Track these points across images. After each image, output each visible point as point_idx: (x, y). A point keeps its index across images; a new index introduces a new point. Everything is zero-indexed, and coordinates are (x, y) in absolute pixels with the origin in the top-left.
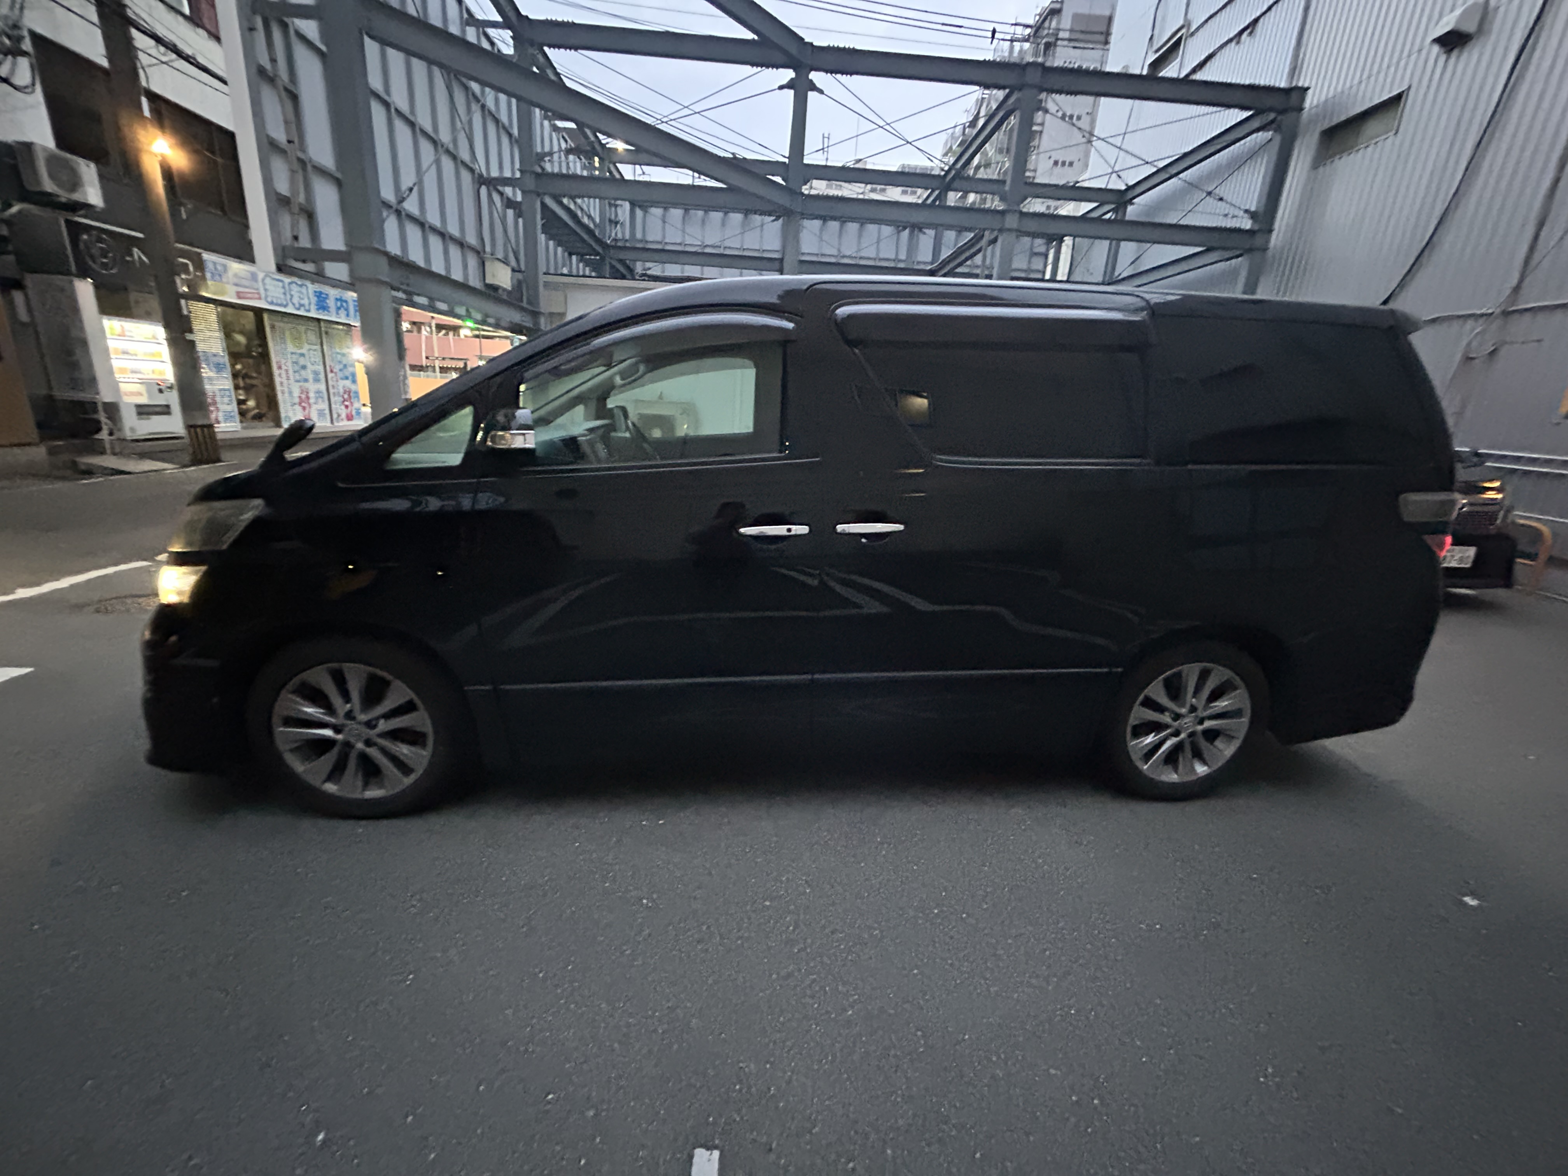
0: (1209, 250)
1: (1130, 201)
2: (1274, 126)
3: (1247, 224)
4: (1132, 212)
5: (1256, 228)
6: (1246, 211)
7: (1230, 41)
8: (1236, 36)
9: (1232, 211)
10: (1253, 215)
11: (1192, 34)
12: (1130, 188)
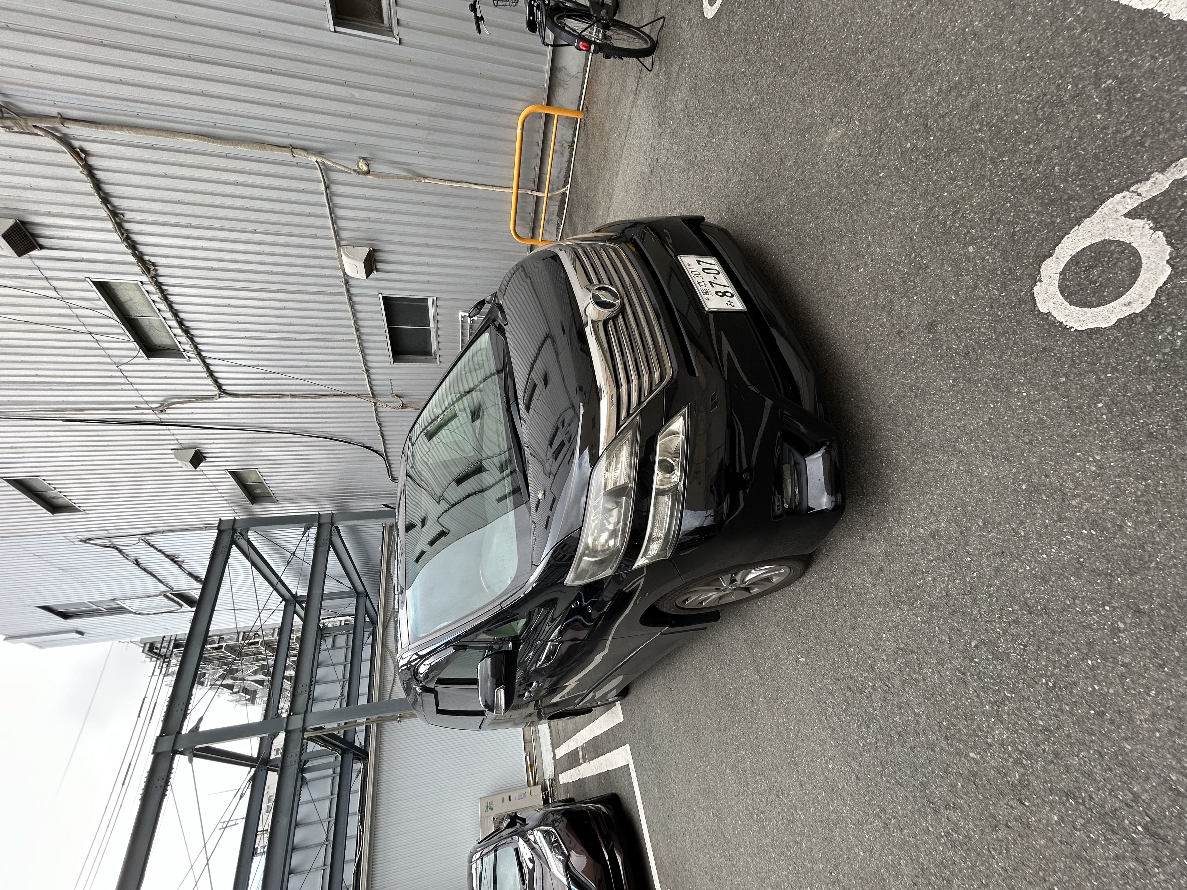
0: (332, 544)
1: (295, 596)
2: (244, 533)
3: (314, 530)
4: (302, 592)
5: (317, 524)
6: (304, 533)
7: (180, 567)
8: (177, 564)
9: (304, 542)
10: (308, 528)
11: (172, 589)
12: (284, 598)
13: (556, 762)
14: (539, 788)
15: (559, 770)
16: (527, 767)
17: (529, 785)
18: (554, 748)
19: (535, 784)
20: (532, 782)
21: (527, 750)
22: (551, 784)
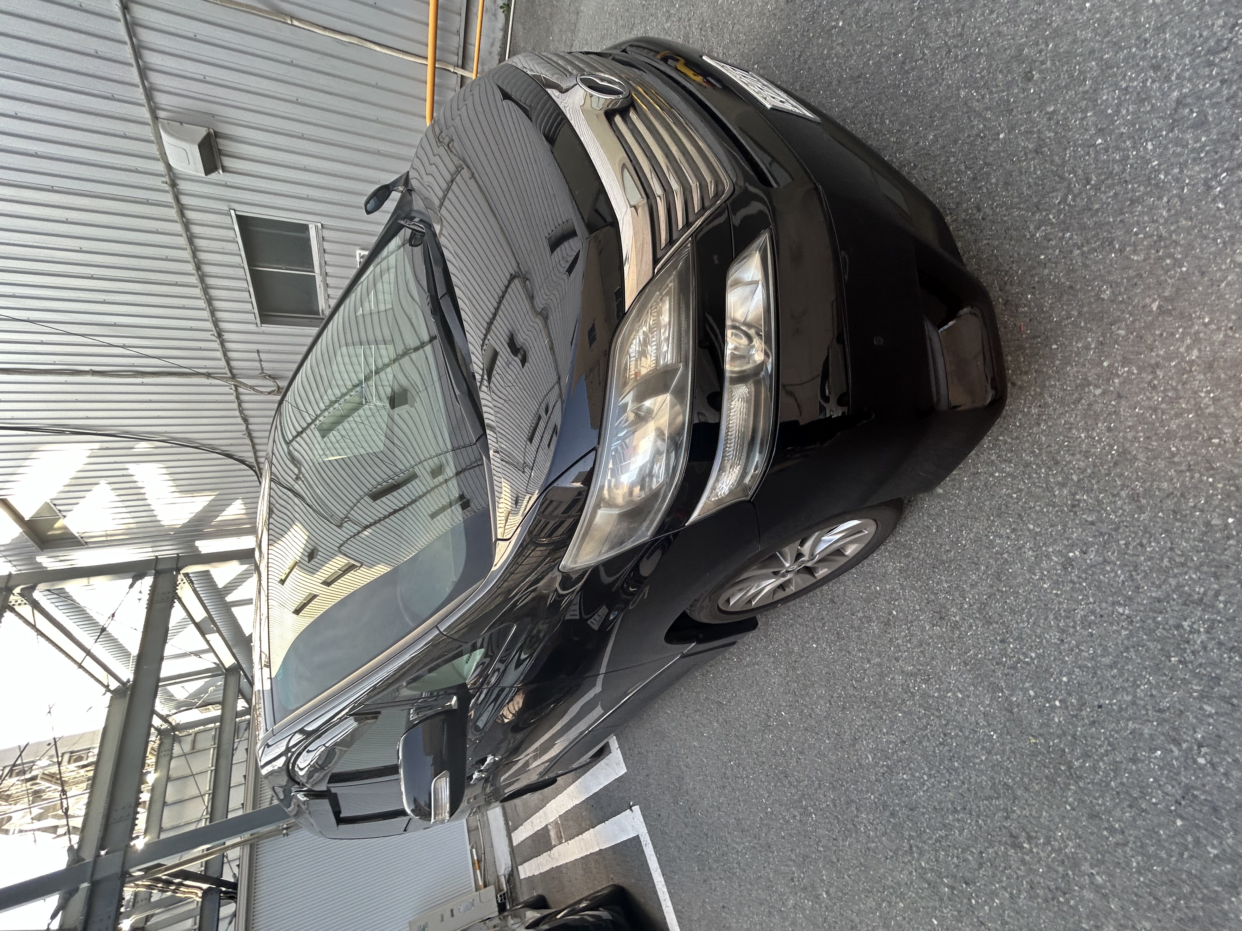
2: (26, 593)
3: (147, 581)
13: (513, 850)
14: (491, 889)
15: (518, 860)
16: (473, 864)
17: (477, 889)
18: (509, 832)
19: (485, 886)
20: (481, 883)
21: (472, 840)
22: (508, 882)
